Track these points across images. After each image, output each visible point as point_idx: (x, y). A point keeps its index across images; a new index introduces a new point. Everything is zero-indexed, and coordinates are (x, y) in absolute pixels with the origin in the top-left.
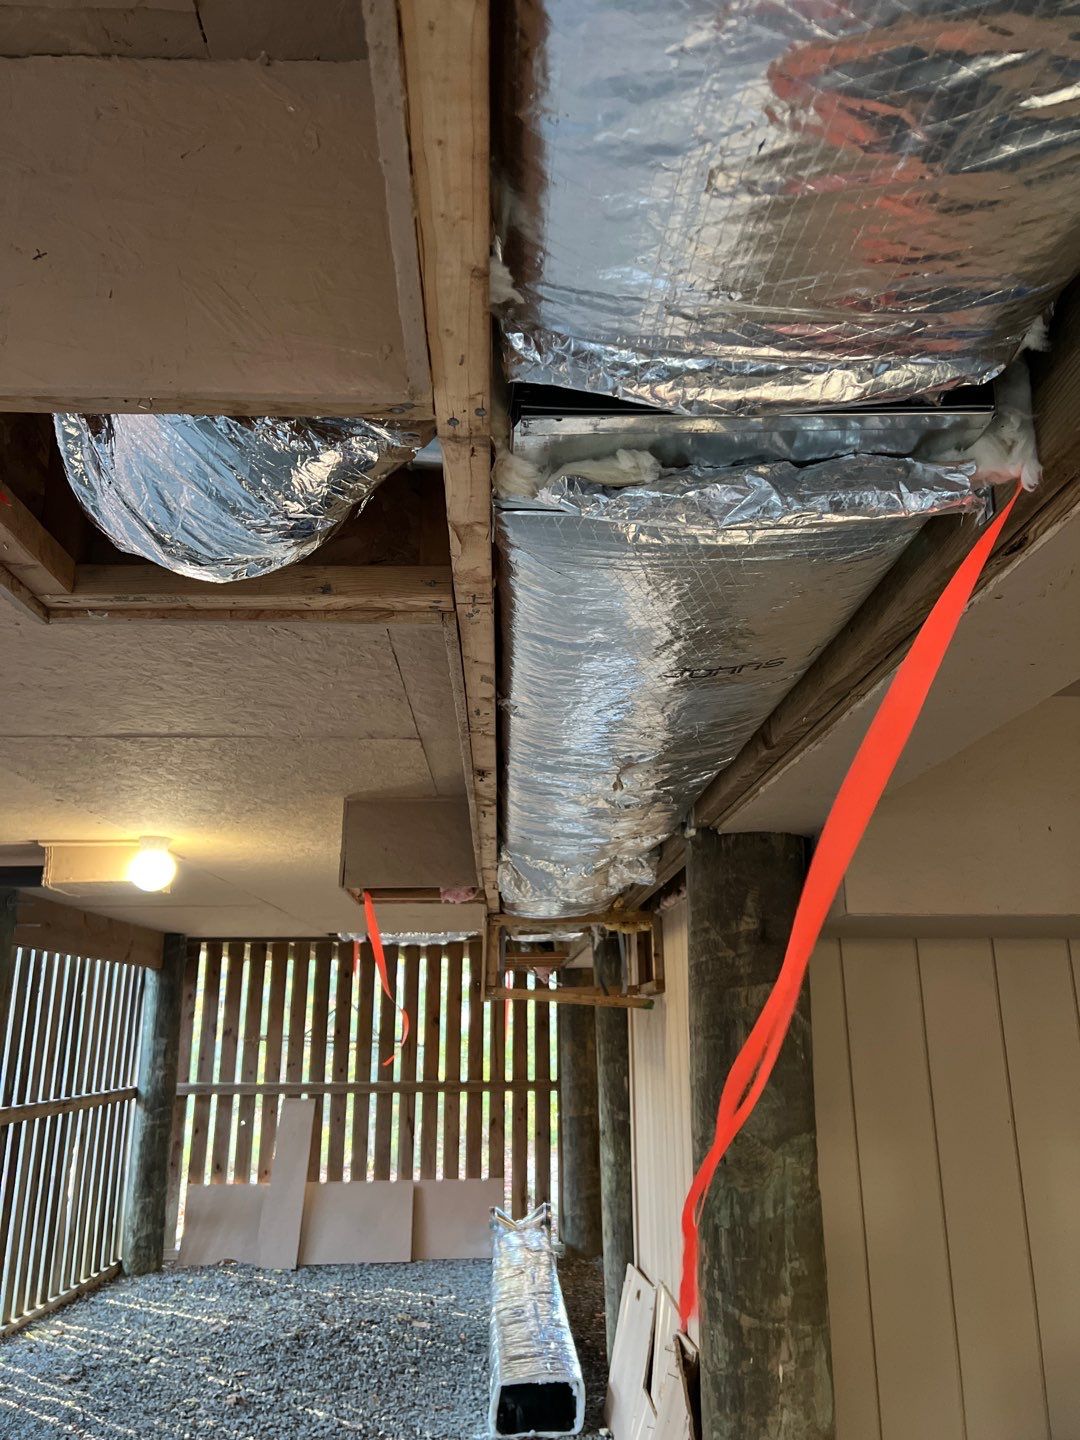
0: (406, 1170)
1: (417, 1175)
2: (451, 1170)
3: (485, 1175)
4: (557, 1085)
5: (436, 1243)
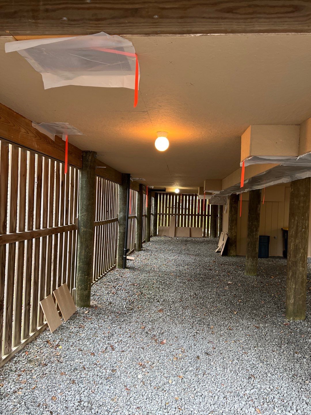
1: (190, 227)
2: (195, 226)
3: (200, 227)
4: (211, 215)
5: (193, 235)
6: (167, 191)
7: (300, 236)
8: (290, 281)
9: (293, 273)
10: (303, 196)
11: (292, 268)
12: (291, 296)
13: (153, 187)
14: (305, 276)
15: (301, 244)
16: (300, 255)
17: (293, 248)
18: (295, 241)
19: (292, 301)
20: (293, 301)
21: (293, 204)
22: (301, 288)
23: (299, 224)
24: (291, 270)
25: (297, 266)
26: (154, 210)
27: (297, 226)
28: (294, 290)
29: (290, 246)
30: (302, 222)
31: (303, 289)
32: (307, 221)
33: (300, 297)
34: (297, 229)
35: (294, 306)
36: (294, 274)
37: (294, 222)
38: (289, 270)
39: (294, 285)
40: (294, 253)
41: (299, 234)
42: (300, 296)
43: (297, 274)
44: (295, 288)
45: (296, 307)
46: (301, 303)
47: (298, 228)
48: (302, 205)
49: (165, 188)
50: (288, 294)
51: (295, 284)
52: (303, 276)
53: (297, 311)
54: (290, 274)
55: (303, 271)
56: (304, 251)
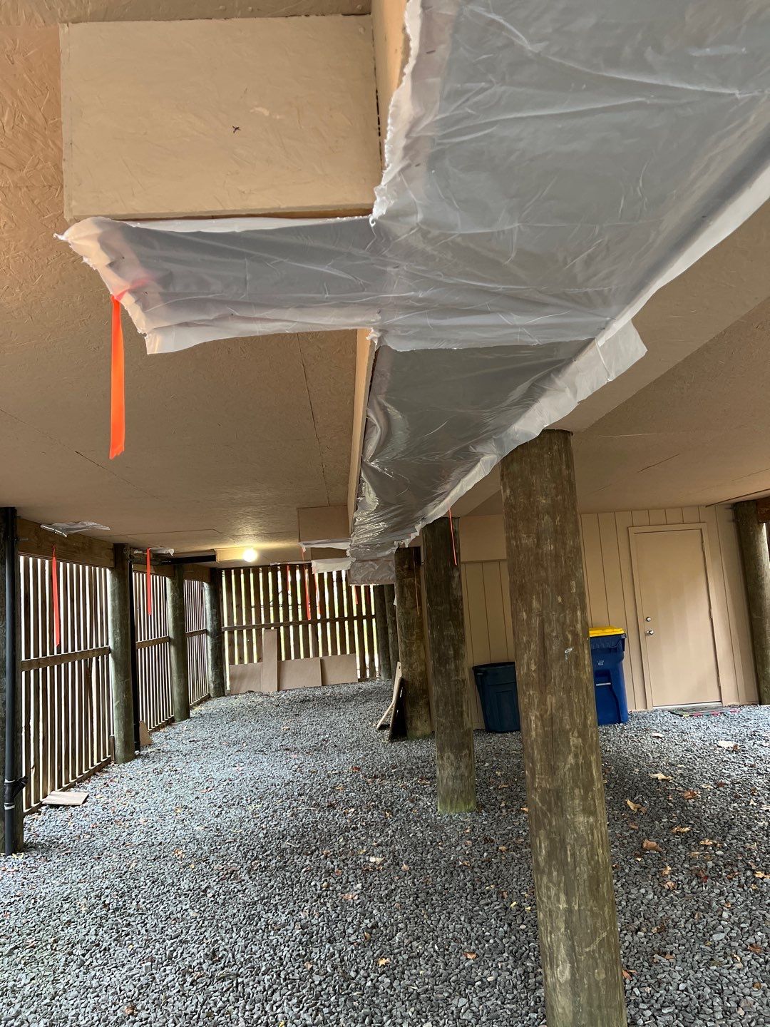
0: (316, 654)
1: (321, 655)
2: (335, 652)
3: (348, 652)
4: (374, 616)
5: (331, 679)
6: (219, 558)
7: (561, 678)
8: (545, 879)
9: (552, 841)
10: (548, 513)
11: (546, 821)
12: (558, 951)
13: (172, 551)
14: (600, 851)
15: (567, 713)
16: (571, 760)
17: (540, 731)
18: (543, 702)
19: (563, 973)
20: (567, 974)
21: (517, 546)
22: (591, 910)
23: (547, 630)
24: (542, 832)
25: (563, 812)
26: (212, 620)
27: (543, 637)
28: (566, 922)
29: (529, 725)
30: (558, 620)
31: (602, 909)
32: (579, 613)
33: (593, 951)
34: (544, 651)
35: (575, 994)
36: (558, 846)
37: (529, 618)
38: (537, 831)
39: (563, 898)
40: (544, 757)
41: (555, 672)
42: (594, 947)
43: (569, 847)
44: (569, 911)
45: (583, 999)
46: (603, 976)
47: (547, 643)
48: (549, 547)
49: (213, 550)
50: (547, 940)
51: (567, 894)
52: (593, 853)
53: (591, 1014)
54: (540, 846)
55: (591, 828)
56: (584, 740)
